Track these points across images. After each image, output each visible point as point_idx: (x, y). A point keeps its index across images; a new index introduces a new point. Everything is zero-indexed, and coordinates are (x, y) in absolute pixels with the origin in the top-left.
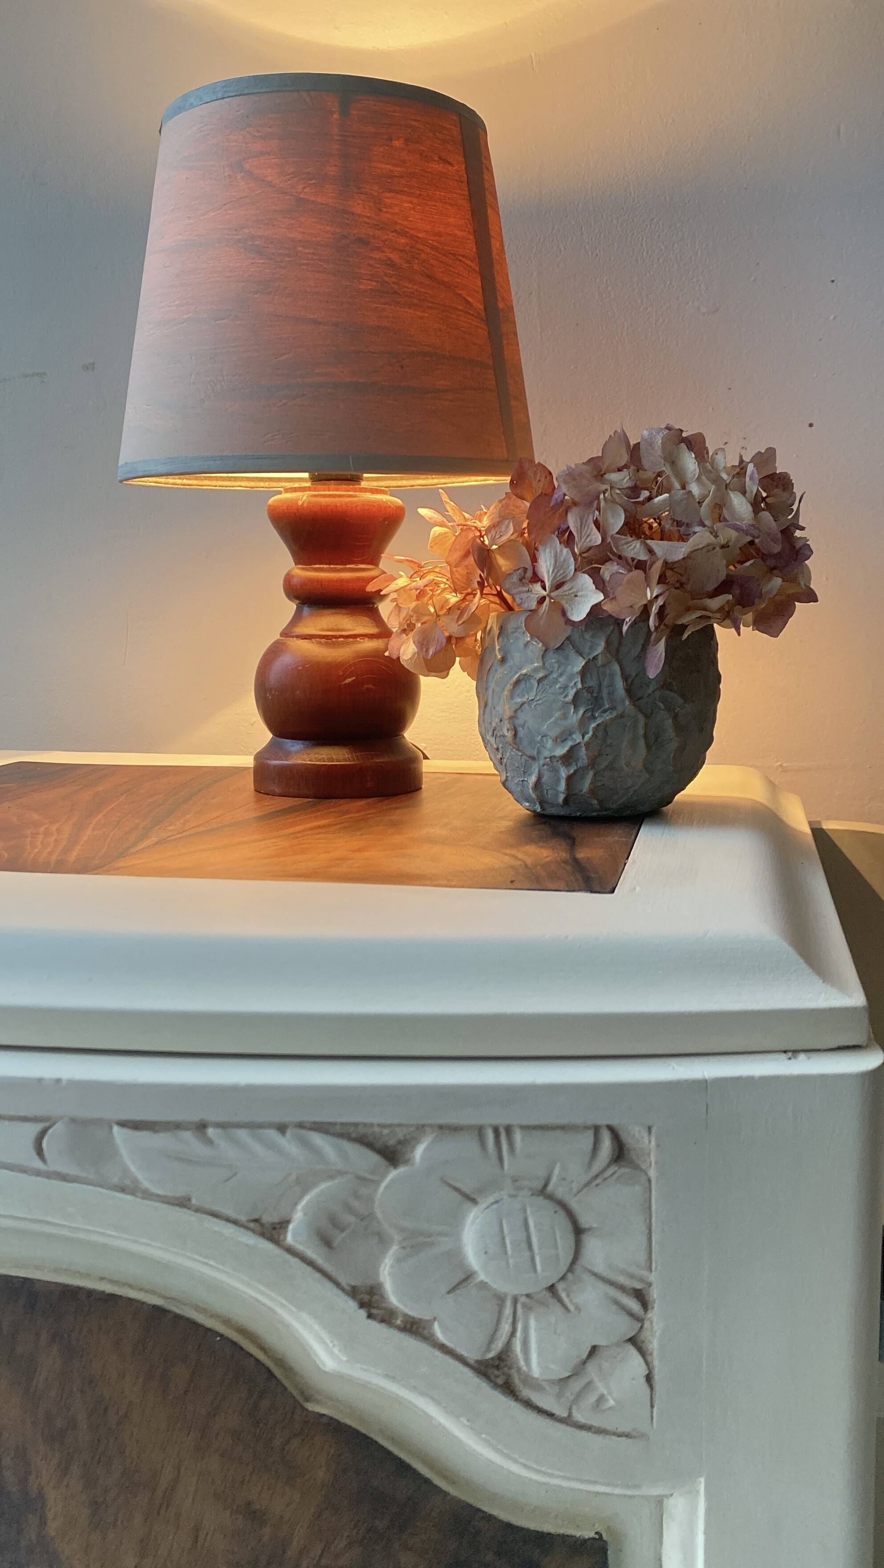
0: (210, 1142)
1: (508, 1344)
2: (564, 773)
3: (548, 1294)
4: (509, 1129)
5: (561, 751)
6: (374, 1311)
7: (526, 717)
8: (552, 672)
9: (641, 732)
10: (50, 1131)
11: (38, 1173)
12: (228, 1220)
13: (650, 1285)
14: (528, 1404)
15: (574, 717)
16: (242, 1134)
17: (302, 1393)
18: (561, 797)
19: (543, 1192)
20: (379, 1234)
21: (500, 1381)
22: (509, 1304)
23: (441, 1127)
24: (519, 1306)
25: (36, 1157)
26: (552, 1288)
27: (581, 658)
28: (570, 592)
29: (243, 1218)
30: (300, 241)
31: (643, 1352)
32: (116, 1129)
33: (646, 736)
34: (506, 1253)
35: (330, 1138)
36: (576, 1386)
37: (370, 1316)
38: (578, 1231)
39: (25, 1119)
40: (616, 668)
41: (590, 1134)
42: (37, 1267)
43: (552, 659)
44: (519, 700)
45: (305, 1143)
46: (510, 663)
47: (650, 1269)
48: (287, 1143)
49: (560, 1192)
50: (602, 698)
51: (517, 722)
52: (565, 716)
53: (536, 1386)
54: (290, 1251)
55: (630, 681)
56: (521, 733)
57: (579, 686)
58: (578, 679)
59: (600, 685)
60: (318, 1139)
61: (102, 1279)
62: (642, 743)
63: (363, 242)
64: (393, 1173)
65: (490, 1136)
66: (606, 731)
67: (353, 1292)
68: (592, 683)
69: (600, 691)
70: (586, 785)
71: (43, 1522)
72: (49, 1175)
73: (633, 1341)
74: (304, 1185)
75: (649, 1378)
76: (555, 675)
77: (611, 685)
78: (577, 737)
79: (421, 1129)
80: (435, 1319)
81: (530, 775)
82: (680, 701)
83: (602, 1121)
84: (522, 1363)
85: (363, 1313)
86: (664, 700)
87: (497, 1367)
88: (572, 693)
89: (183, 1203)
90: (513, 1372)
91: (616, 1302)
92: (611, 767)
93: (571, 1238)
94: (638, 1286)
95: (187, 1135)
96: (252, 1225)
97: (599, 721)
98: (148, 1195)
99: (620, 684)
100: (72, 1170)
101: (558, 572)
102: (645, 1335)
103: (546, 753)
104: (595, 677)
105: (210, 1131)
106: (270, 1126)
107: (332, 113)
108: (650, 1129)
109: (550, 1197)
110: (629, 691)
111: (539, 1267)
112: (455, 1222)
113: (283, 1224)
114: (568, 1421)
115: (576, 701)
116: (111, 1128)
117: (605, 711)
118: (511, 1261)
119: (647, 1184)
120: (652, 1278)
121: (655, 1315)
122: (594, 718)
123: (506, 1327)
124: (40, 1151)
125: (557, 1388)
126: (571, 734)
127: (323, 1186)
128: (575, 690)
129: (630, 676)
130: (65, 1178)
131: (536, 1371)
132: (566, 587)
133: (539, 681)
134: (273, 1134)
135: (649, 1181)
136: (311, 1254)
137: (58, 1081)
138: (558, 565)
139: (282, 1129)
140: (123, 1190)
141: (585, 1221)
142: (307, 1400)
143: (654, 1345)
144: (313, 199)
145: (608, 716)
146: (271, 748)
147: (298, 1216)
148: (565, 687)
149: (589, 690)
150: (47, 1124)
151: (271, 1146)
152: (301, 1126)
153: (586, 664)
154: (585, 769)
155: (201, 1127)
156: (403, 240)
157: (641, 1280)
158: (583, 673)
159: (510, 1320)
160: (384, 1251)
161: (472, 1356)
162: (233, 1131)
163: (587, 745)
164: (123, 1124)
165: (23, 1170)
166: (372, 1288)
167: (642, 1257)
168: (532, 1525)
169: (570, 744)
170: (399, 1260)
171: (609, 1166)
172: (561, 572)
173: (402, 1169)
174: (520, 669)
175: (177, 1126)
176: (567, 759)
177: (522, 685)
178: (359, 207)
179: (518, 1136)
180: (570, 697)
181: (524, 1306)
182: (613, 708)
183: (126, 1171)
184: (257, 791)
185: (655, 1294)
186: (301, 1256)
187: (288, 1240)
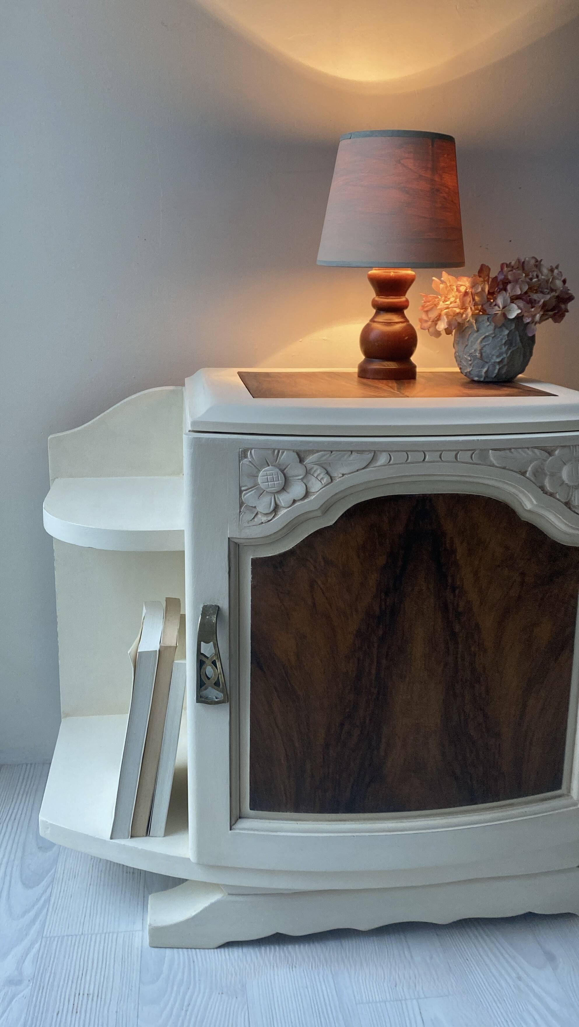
0: (512, 453)
1: (571, 498)
2: (498, 367)
5: (498, 360)
6: (544, 491)
7: (487, 350)
8: (497, 334)
10: (475, 453)
12: (515, 472)
14: (572, 511)
15: (504, 349)
16: (520, 450)
17: (522, 515)
18: (494, 375)
20: (546, 473)
21: (568, 506)
22: (571, 488)
23: (562, 446)
24: (574, 489)
25: (471, 459)
27: (508, 331)
28: (509, 310)
29: (517, 471)
30: (421, 190)
32: (490, 451)
34: (572, 476)
35: (539, 450)
37: (543, 493)
39: (471, 450)
40: (517, 332)
43: (497, 330)
44: (484, 344)
45: (533, 452)
46: (480, 332)
48: (529, 452)
50: (513, 343)
51: (483, 351)
52: (501, 349)
53: (576, 507)
54: (527, 478)
55: (521, 337)
56: (484, 354)
57: (507, 339)
59: (513, 339)
60: (536, 451)
63: (438, 190)
64: (551, 458)
65: (571, 448)
66: (513, 353)
67: (539, 486)
68: (510, 338)
69: (512, 341)
70: (504, 371)
71: (456, 556)
72: (474, 464)
74: (531, 462)
76: (498, 336)
78: (505, 355)
79: (557, 447)
80: (557, 492)
81: (484, 368)
84: (573, 502)
85: (541, 492)
87: (568, 503)
89: (504, 468)
90: (572, 504)
92: (513, 365)
95: (508, 451)
96: (519, 472)
97: (511, 350)
98: (496, 467)
99: (518, 339)
100: (480, 462)
101: (504, 303)
103: (493, 361)
104: (511, 336)
105: (512, 450)
106: (526, 448)
107: (430, 145)
110: (520, 340)
112: (560, 469)
113: (526, 472)
115: (505, 344)
116: (489, 451)
118: (572, 478)
123: (571, 494)
124: (472, 457)
126: (502, 354)
127: (535, 462)
128: (505, 340)
130: (477, 464)
132: (507, 308)
133: (493, 337)
134: (526, 450)
136: (532, 478)
138: (505, 301)
139: (528, 448)
140: (490, 466)
142: (524, 517)
144: (424, 175)
145: (515, 348)
146: (365, 362)
147: (530, 469)
149: (509, 340)
150: (473, 451)
151: (525, 452)
152: (532, 448)
153: (509, 333)
154: (505, 365)
155: (510, 449)
156: (447, 189)
158: (508, 335)
159: (572, 492)
160: (546, 477)
161: (563, 500)
162: (517, 450)
163: (507, 358)
164: (492, 450)
165: (467, 463)
166: (544, 486)
169: (502, 357)
170: (549, 479)
172: (506, 303)
173: (553, 457)
174: (485, 333)
175: (504, 449)
176: (499, 363)
177: (486, 339)
178: (437, 179)
180: (503, 343)
183: (491, 462)
184: (360, 377)
186: (530, 479)
187: (527, 475)
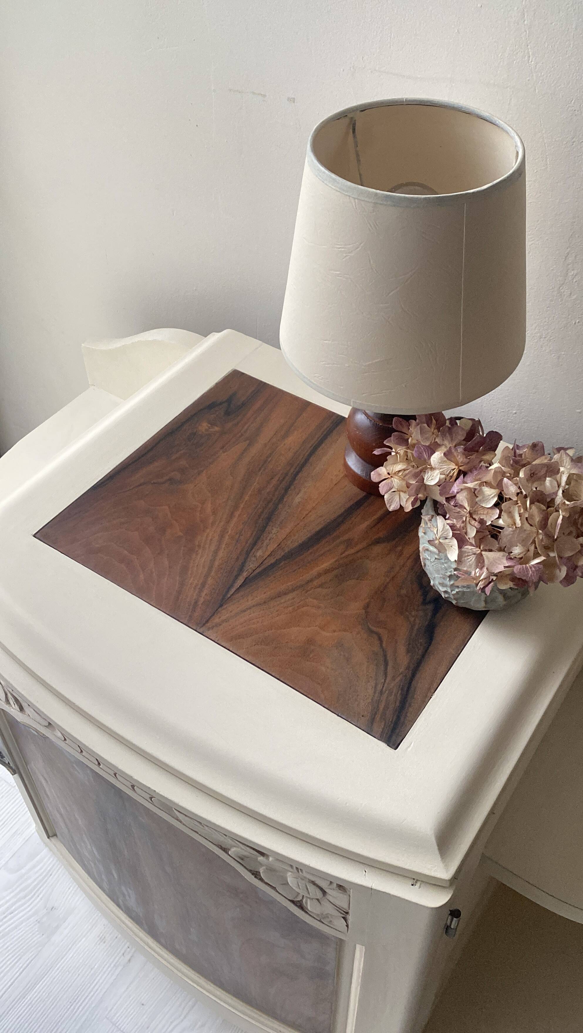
1: (301, 901)
3: (315, 899)
4: (301, 869)
6: (257, 876)
8: (442, 559)
10: (154, 798)
11: (151, 803)
12: (210, 841)
14: (307, 913)
16: (212, 829)
19: (313, 883)
20: (259, 865)
22: (302, 895)
23: (278, 858)
24: (305, 897)
26: (317, 899)
28: (449, 544)
29: (214, 843)
31: (346, 921)
34: (299, 887)
35: (241, 844)
36: (324, 917)
39: (148, 794)
41: (329, 881)
45: (232, 841)
47: (349, 909)
49: (319, 885)
58: (452, 570)
65: (294, 867)
66: (463, 594)
67: (251, 871)
72: (155, 806)
73: (343, 918)
75: (347, 926)
82: (509, 590)
83: (336, 882)
84: (305, 905)
85: (253, 877)
89: (195, 831)
90: (303, 906)
91: (337, 910)
92: (466, 603)
93: (322, 894)
96: (217, 845)
98: (184, 825)
100: (162, 809)
101: (444, 532)
102: (347, 919)
108: (352, 890)
109: (315, 885)
111: (311, 894)
113: (227, 850)
114: (320, 921)
118: (301, 889)
119: (349, 898)
120: (349, 911)
121: (350, 917)
123: (300, 898)
124: (151, 800)
125: (317, 914)
126: (446, 587)
128: (450, 573)
131: (309, 909)
136: (236, 859)
139: (225, 835)
140: (177, 820)
141: (327, 893)
143: (350, 922)
147: (232, 851)
155: (200, 823)
157: (346, 910)
159: (302, 898)
160: (262, 869)
161: (289, 898)
163: (453, 594)
167: (346, 906)
170: (265, 872)
171: (336, 888)
172: (446, 533)
175: (193, 819)
179: (304, 871)
181: (307, 897)
185: (350, 914)
186: (234, 859)
187: (229, 854)
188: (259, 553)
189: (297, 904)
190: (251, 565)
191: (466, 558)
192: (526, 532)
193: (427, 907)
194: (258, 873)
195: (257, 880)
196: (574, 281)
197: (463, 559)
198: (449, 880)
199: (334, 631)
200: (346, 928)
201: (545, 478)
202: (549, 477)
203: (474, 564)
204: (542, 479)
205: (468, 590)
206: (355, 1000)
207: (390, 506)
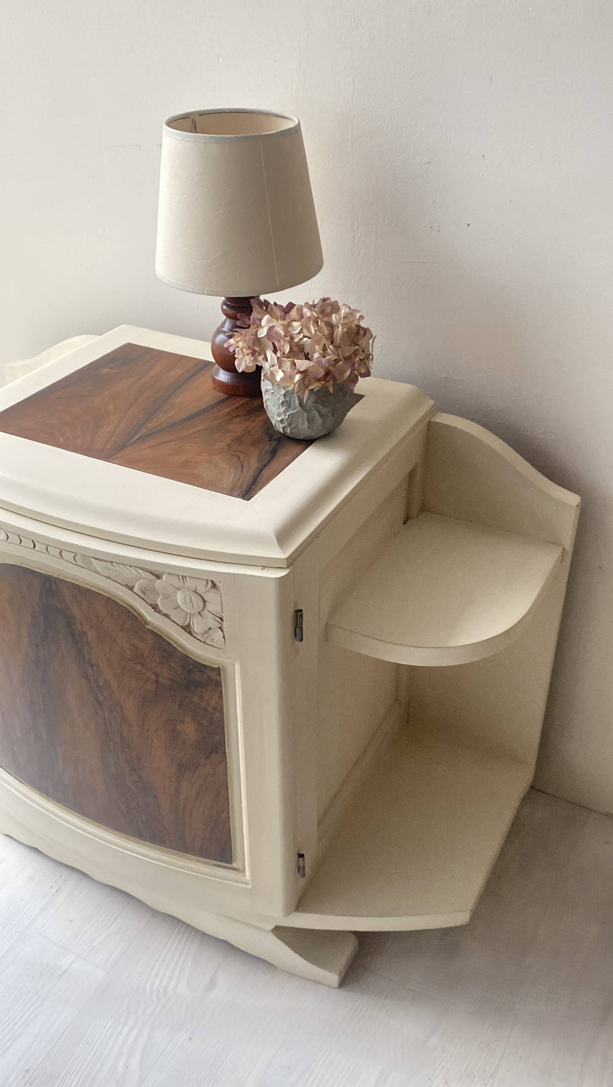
0: (114, 566)
1: (189, 623)
3: (198, 614)
4: (185, 577)
6: (156, 610)
9: (306, 418)
10: (77, 556)
11: (75, 564)
12: (120, 584)
13: (223, 616)
14: (195, 637)
15: (282, 409)
16: (121, 566)
17: (145, 622)
19: (195, 592)
20: (157, 593)
21: (188, 631)
22: (189, 614)
23: (169, 573)
24: (191, 615)
26: (199, 613)
27: (284, 390)
29: (123, 584)
31: (222, 631)
32: (92, 559)
33: (308, 419)
34: (186, 603)
35: (142, 571)
36: (206, 635)
38: (204, 602)
39: (73, 552)
41: (205, 581)
42: (81, 582)
43: (275, 387)
45: (136, 571)
47: (223, 613)
48: (132, 570)
49: (199, 592)
50: (291, 405)
52: (279, 408)
53: (197, 634)
54: (135, 593)
55: (301, 400)
57: (283, 399)
58: (283, 397)
59: (290, 400)
60: (139, 570)
61: (96, 588)
62: (306, 421)
64: (159, 581)
65: (181, 577)
66: (293, 417)
67: (151, 605)
68: (288, 399)
69: (290, 402)
72: (78, 565)
73: (220, 628)
74: (137, 579)
75: (224, 637)
76: (276, 393)
77: (294, 401)
79: (164, 572)
80: (171, 614)
82: (322, 407)
83: (210, 579)
84: (192, 627)
85: (153, 610)
86: (315, 407)
87: (188, 628)
88: (281, 401)
89: (109, 578)
90: (191, 629)
91: (215, 619)
92: (296, 427)
93: (202, 604)
94: (221, 616)
95: (108, 563)
96: (126, 586)
97: (290, 413)
98: (101, 575)
100: (83, 566)
101: (272, 361)
102: (223, 627)
104: (289, 397)
105: (114, 564)
108: (220, 582)
109: (197, 593)
111: (195, 608)
112: (174, 594)
113: (133, 587)
114: (204, 642)
115: (282, 404)
117: (292, 410)
118: (188, 606)
119: (220, 594)
120: (223, 615)
121: (224, 623)
122: (288, 411)
123: (188, 619)
124: (75, 560)
125: (201, 635)
126: (281, 415)
127: (142, 581)
129: (301, 398)
130: (81, 567)
131: (196, 630)
134: (128, 567)
135: (221, 594)
136: (140, 595)
137: (77, 545)
139: (131, 566)
140: (95, 572)
141: (206, 599)
142: (147, 624)
143: (225, 630)
147: (136, 586)
148: (279, 398)
149: (287, 401)
150: (75, 554)
151: (128, 569)
152: (134, 566)
153: (285, 393)
155: (112, 562)
157: (221, 615)
159: (189, 618)
160: (159, 597)
161: (181, 624)
162: (119, 565)
163: (287, 420)
165: (72, 563)
166: (156, 604)
167: (220, 610)
168: (202, 662)
170: (161, 600)
171: (211, 588)
172: (273, 362)
173: (161, 580)
175: (106, 561)
179: (188, 579)
180: (280, 402)
181: (193, 615)
182: (295, 409)
183: (95, 568)
185: (224, 619)
186: (138, 595)
187: (135, 591)
188: (150, 425)
189: (187, 630)
190: (143, 431)
191: (284, 364)
192: (319, 337)
193: (272, 578)
194: (157, 607)
195: (157, 613)
196: (360, 242)
197: (282, 365)
198: (285, 559)
199: (206, 456)
200: (223, 640)
201: (332, 314)
202: (334, 313)
203: (289, 367)
204: (330, 315)
205: (295, 411)
206: (243, 759)
207: (239, 369)
